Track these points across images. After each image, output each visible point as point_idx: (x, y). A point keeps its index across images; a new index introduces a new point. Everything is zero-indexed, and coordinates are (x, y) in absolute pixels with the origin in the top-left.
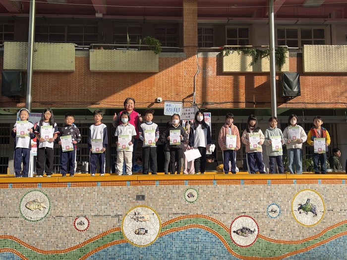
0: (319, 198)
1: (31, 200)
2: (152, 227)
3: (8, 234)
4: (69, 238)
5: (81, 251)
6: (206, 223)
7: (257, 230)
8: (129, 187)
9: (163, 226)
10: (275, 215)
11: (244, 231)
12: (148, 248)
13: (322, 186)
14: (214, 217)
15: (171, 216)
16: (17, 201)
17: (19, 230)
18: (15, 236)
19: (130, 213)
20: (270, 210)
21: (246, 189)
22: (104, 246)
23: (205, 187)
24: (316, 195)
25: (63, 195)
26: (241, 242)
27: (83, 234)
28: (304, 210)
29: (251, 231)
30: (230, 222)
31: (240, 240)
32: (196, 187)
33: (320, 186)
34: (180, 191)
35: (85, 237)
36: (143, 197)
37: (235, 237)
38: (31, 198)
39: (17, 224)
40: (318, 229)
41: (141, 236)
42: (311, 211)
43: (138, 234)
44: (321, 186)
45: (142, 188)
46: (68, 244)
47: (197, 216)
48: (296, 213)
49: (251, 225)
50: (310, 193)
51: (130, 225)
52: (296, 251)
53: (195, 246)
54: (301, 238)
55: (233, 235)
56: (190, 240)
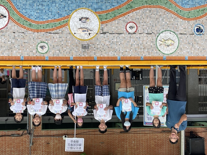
4: (141, 17)
5: (132, 7)
15: (61, 32)
19: (94, 35)
22: (113, 9)
25: (146, 50)
31: (1, 10)
32: (38, 55)
34: (52, 51)
35: (129, 17)
36: (83, 47)
37: (5, 13)
38: (171, 49)
41: (84, 16)
43: (87, 18)
46: (142, 12)
47: (38, 31)
51: (94, 25)
53: (40, 7)
56: (44, 11)
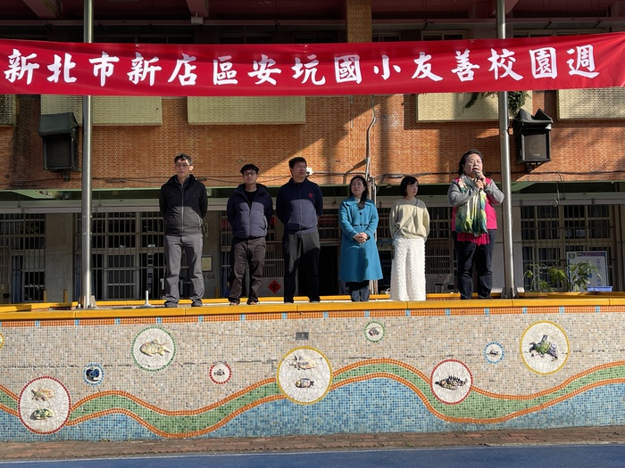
0: (561, 335)
1: (149, 340)
2: (319, 376)
3: (118, 389)
4: (203, 393)
5: (221, 411)
6: (396, 370)
7: (469, 380)
8: (286, 320)
9: (335, 375)
10: (495, 359)
11: (450, 382)
12: (315, 406)
13: (566, 316)
14: (408, 362)
15: (345, 361)
16: (128, 343)
17: (132, 383)
18: (128, 391)
19: (288, 357)
20: (488, 351)
21: (453, 322)
22: (253, 405)
23: (393, 320)
24: (557, 329)
25: (193, 333)
26: (447, 397)
27: (223, 388)
28: (538, 351)
29: (462, 382)
30: (431, 368)
31: (445, 395)
32: (382, 320)
33: (562, 315)
34: (358, 326)
35: (225, 392)
36: (306, 335)
37: (438, 390)
38: (147, 338)
39: (129, 375)
40: (558, 378)
41: (305, 389)
42: (548, 353)
43: (300, 387)
44: (564, 316)
45: (305, 322)
46: (202, 402)
47: (384, 361)
48: (527, 356)
49: (461, 373)
50: (547, 327)
51: (289, 375)
52: (527, 411)
53: (381, 403)
54: (534, 392)
55: (436, 387)
56: (374, 396)
